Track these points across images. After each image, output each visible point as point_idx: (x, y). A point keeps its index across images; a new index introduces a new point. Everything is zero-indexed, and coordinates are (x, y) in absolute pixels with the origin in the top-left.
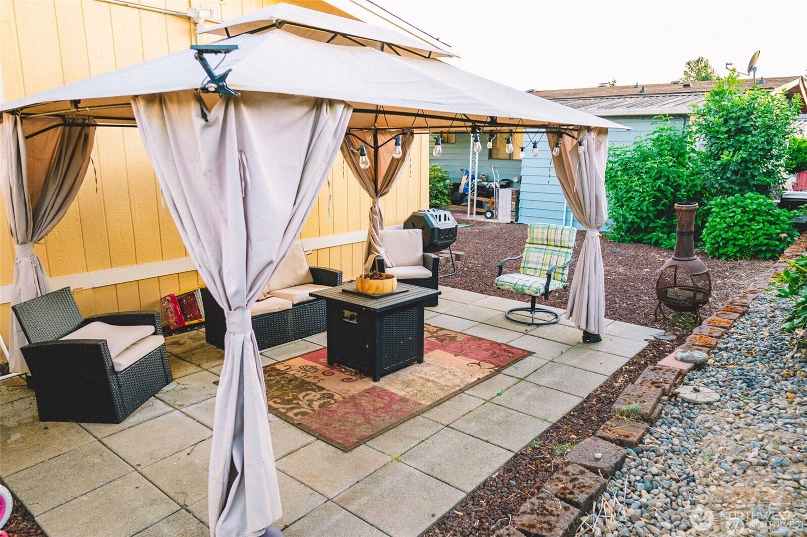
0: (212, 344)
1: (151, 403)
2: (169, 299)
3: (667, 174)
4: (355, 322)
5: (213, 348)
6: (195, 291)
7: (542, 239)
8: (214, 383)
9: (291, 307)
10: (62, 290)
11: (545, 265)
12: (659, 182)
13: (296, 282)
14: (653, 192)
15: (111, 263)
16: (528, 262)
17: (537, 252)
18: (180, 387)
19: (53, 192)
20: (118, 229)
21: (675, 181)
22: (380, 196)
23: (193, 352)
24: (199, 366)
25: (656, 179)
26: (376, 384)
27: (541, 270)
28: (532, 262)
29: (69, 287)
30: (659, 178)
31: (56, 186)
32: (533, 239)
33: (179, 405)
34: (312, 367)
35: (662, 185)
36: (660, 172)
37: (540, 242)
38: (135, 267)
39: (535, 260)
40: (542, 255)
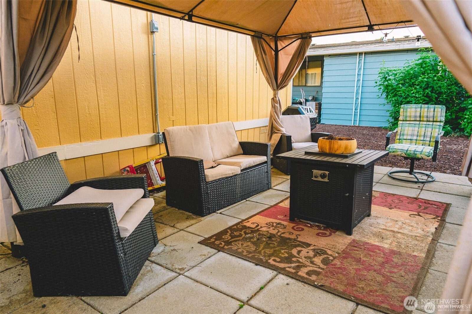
0: (173, 207)
1: (149, 268)
2: (129, 169)
3: (432, 85)
4: (326, 180)
5: (174, 210)
6: (147, 163)
7: (416, 117)
8: (199, 243)
9: (239, 172)
10: (49, 154)
11: (420, 136)
12: (427, 91)
13: (232, 154)
14: (423, 98)
15: (81, 137)
16: (403, 135)
17: (411, 127)
18: (168, 249)
19: (39, 54)
20: (87, 107)
21: (437, 90)
22: (280, 89)
23: (160, 214)
24: (173, 226)
25: (424, 89)
26: (352, 237)
27: (416, 140)
28: (407, 135)
29: (56, 153)
30: (427, 88)
31: (42, 47)
32: (406, 117)
33: (180, 269)
34: (279, 224)
35: (430, 93)
36: (428, 83)
37: (413, 119)
38: (100, 142)
39: (410, 133)
40: (416, 129)
